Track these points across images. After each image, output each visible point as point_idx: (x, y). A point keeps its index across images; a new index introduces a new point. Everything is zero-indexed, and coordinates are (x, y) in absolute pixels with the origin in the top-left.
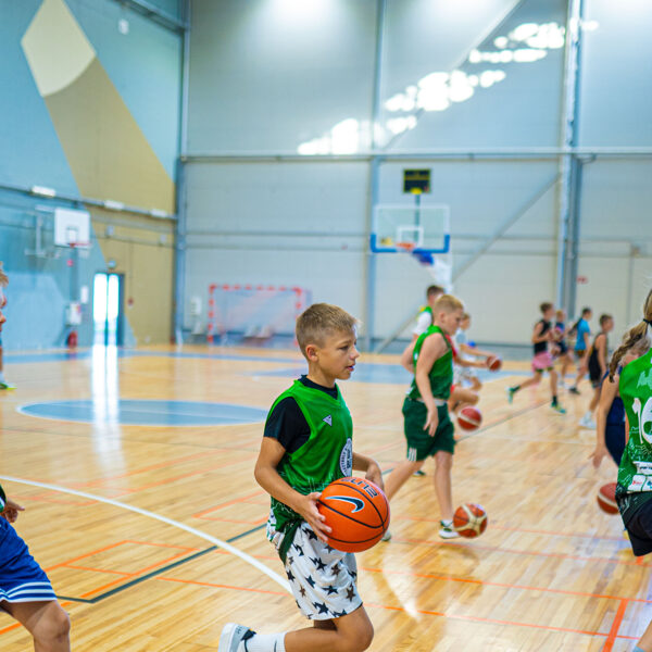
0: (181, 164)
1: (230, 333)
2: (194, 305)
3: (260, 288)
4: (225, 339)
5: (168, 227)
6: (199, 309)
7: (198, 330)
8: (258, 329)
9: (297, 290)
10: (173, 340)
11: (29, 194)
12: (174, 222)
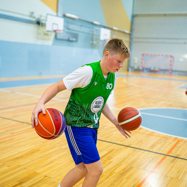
0: (134, 16)
1: (147, 69)
2: (134, 60)
3: (159, 55)
4: (145, 71)
5: (128, 36)
6: (136, 61)
7: (136, 67)
8: (155, 68)
9: (171, 56)
10: (128, 70)
11: (92, 24)
12: (130, 34)
